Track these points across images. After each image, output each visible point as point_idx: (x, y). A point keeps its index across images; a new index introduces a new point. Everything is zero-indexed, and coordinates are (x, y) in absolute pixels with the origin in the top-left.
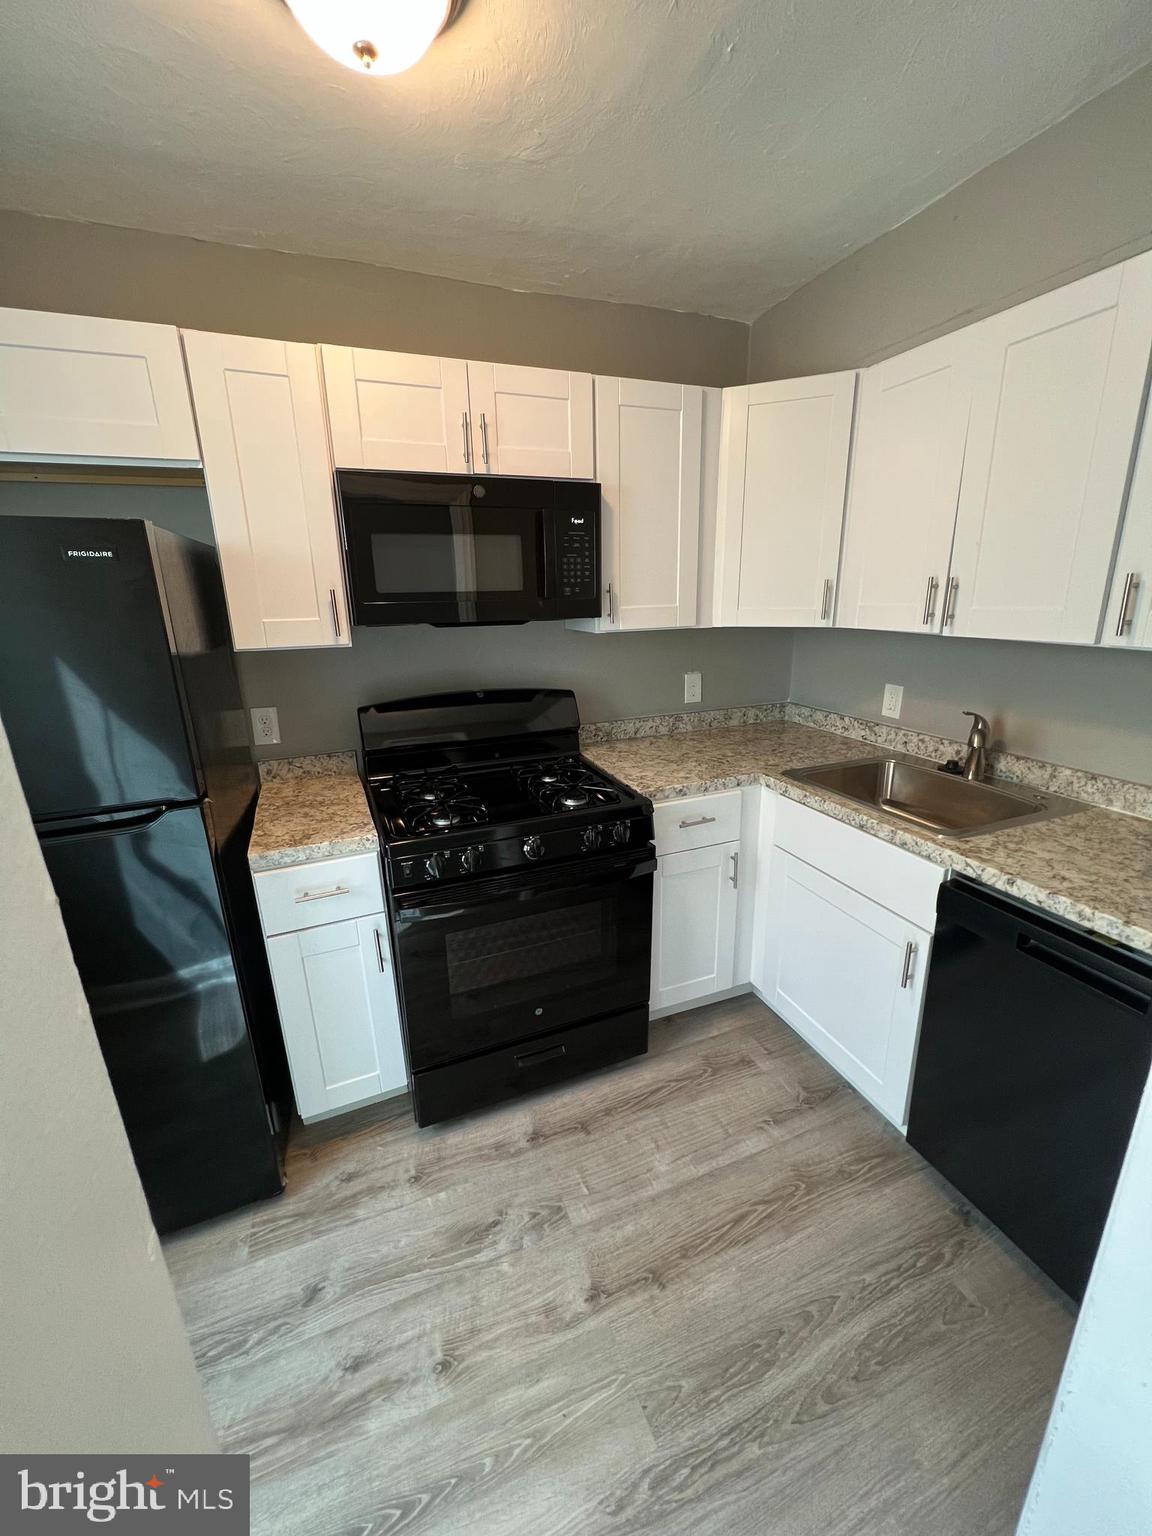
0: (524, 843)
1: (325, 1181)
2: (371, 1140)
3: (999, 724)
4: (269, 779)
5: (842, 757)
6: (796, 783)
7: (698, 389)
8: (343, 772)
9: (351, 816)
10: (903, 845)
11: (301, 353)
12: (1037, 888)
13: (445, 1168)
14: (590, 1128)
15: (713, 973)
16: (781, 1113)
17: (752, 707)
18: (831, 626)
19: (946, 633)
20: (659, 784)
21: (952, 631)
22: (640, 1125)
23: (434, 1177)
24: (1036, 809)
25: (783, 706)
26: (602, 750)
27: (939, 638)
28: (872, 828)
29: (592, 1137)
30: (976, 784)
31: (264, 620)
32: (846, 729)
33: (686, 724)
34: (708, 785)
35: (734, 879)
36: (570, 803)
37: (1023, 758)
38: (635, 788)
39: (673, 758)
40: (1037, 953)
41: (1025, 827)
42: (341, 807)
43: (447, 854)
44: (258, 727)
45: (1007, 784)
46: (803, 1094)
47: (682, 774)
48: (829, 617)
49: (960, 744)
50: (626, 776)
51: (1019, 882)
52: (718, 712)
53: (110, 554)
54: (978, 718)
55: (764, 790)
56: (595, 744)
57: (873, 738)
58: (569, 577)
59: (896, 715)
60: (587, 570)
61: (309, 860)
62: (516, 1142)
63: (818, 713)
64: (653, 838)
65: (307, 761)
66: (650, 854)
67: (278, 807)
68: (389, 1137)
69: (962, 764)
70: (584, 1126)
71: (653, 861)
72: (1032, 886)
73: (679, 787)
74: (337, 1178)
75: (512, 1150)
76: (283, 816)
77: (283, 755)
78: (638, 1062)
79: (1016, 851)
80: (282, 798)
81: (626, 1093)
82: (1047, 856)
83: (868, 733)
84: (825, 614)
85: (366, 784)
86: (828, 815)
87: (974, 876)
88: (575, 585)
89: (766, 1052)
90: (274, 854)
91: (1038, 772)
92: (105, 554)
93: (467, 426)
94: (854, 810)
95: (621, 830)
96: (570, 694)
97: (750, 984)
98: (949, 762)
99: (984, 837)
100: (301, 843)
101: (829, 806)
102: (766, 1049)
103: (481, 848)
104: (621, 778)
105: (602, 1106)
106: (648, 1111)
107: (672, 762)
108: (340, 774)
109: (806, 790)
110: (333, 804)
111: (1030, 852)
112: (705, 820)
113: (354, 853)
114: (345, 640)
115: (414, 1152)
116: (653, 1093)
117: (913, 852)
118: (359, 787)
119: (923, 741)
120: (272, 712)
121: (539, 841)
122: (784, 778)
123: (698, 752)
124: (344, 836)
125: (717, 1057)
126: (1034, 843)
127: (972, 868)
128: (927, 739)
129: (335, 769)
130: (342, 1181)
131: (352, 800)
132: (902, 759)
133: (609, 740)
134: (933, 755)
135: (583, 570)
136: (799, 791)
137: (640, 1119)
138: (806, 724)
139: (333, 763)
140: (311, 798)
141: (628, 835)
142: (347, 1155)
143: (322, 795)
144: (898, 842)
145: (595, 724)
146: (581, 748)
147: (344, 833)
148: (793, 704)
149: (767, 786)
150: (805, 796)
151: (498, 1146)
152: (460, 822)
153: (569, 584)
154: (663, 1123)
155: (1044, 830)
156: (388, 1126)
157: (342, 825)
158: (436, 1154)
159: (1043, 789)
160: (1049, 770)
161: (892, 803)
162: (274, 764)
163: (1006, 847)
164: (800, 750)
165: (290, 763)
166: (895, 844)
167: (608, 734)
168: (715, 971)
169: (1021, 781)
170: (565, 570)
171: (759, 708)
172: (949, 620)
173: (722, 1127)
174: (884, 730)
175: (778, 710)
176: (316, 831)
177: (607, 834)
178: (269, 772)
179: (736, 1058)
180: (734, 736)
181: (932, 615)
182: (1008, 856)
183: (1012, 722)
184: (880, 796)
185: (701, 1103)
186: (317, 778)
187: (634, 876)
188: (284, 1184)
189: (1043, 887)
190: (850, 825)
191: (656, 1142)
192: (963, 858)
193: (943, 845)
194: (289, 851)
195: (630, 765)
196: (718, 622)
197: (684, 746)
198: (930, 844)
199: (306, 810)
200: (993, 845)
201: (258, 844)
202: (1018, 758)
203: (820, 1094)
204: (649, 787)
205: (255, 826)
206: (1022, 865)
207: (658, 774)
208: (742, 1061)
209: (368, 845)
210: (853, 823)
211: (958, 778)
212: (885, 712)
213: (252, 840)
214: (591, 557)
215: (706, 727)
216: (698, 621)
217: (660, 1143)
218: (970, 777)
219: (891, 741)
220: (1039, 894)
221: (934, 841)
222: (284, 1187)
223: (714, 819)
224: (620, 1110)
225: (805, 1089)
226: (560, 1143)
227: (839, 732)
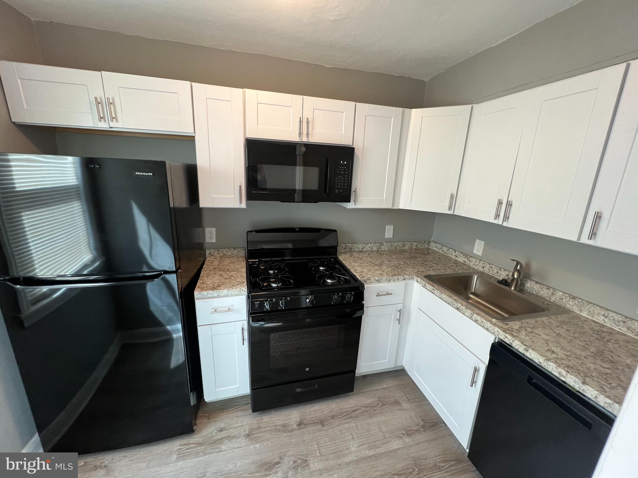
0: (307, 298)
1: (211, 430)
2: (232, 414)
3: (528, 265)
4: (210, 256)
5: (453, 271)
6: (430, 282)
7: (401, 109)
8: (239, 256)
9: (238, 278)
10: (476, 321)
11: (237, 92)
12: (539, 356)
13: (261, 432)
14: (324, 424)
15: (386, 360)
16: (410, 431)
17: (415, 242)
18: (452, 213)
19: (505, 224)
20: (369, 276)
21: (507, 224)
22: (346, 426)
23: (256, 436)
24: (543, 310)
25: (429, 242)
26: (347, 256)
27: (501, 226)
28: (463, 310)
29: (324, 428)
30: (515, 292)
31: (212, 196)
32: (457, 257)
33: (385, 247)
34: (390, 279)
35: (399, 320)
36: (329, 281)
37: (539, 283)
38: (358, 277)
39: (377, 263)
40: (537, 387)
41: (537, 319)
42: (235, 273)
43: (274, 300)
44: (207, 236)
45: (531, 294)
46: (422, 423)
47: (379, 272)
48: (451, 210)
49: (509, 271)
50: (355, 270)
51: (530, 350)
52: (399, 243)
53: (151, 174)
54: (518, 263)
55: (415, 283)
56: (345, 253)
57: (469, 262)
58: (338, 185)
59: (480, 254)
60: (346, 183)
61: (218, 297)
62: (291, 425)
63: (445, 247)
64: (363, 301)
65: (225, 250)
66: (361, 307)
67: (211, 270)
68: (240, 414)
69: (509, 281)
70: (322, 422)
71: (362, 311)
72: (537, 354)
73: (378, 278)
74: (216, 429)
75: (290, 429)
76: (212, 274)
77: (217, 247)
78: (348, 395)
79: (531, 333)
80: (213, 265)
81: (341, 409)
82: (546, 337)
83: (467, 260)
84: (450, 208)
85: (247, 262)
86: (443, 300)
87: (509, 343)
88: (340, 188)
89: (406, 399)
90: (205, 293)
91: (546, 291)
92: (149, 174)
93: (301, 122)
94: (455, 300)
95: (350, 297)
96: (335, 231)
97: (402, 366)
98: (503, 280)
99: (516, 322)
100: (216, 289)
101: (444, 296)
102: (407, 398)
103: (288, 299)
104: (352, 271)
105: (331, 414)
106: (349, 420)
107: (376, 265)
108: (238, 257)
109: (434, 287)
110: (232, 271)
111: (537, 334)
112: (388, 294)
113: (236, 295)
114: (244, 206)
115: (249, 423)
116: (354, 411)
117: (481, 325)
118: (244, 264)
119: (491, 267)
120: (214, 230)
121: (313, 298)
122: (425, 279)
123: (388, 261)
124: (234, 287)
125: (384, 398)
126: (540, 329)
127: (508, 339)
128: (493, 267)
129: (236, 254)
130: (218, 431)
131: (240, 270)
132: (481, 275)
133: (351, 251)
134: (496, 274)
135: (344, 183)
136: (431, 287)
137: (346, 423)
138: (439, 251)
139: (235, 252)
140: (224, 267)
141: (352, 299)
142: (222, 419)
143: (229, 266)
144: (474, 319)
145: (345, 244)
146: (338, 254)
147: (234, 286)
148: (434, 242)
149: (417, 281)
150: (433, 289)
151: (284, 426)
152: (282, 285)
153: (337, 188)
154: (356, 426)
155: (546, 322)
156: (240, 409)
157: (234, 282)
158: (258, 425)
159: (548, 299)
160: (551, 291)
161: (474, 294)
162: (212, 250)
163: (526, 330)
164: (434, 265)
165: (218, 251)
166: (472, 320)
167: (351, 249)
168: (387, 359)
169: (538, 293)
170: (336, 182)
171: (418, 242)
172: (506, 219)
173: (383, 433)
174: (474, 260)
175: (427, 243)
176: (223, 284)
177: (343, 297)
178: (210, 253)
179: (393, 400)
180: (406, 254)
181: (499, 215)
182: (526, 335)
183: (535, 266)
184: (469, 290)
185: (375, 420)
186: (229, 257)
187: (354, 316)
188: (194, 429)
189: (542, 356)
190: (453, 307)
191: (352, 435)
192: (504, 333)
193: (495, 325)
194: (211, 292)
195: (357, 265)
196: (402, 207)
197: (383, 257)
198: (489, 324)
199: (221, 272)
200: (520, 328)
201: (199, 287)
202: (537, 283)
203: (429, 424)
204: (364, 277)
205: (200, 279)
206: (533, 341)
207: (369, 270)
208: (395, 402)
209: (242, 292)
210: (454, 306)
211: (507, 288)
212: (475, 252)
213: (197, 285)
214: (348, 178)
215: (394, 249)
216: (393, 205)
217: (354, 436)
218: (512, 289)
219: (476, 265)
220: (540, 359)
221: (491, 322)
222: (194, 430)
223: (391, 294)
224: (338, 417)
225: (423, 420)
226: (311, 428)
227: (453, 257)
